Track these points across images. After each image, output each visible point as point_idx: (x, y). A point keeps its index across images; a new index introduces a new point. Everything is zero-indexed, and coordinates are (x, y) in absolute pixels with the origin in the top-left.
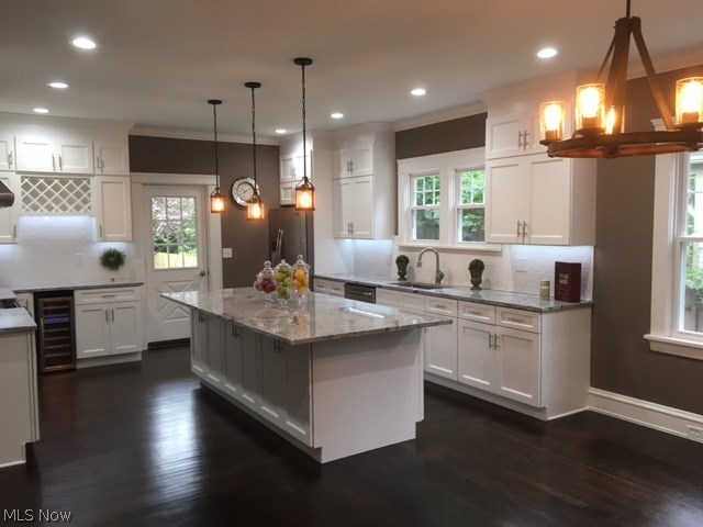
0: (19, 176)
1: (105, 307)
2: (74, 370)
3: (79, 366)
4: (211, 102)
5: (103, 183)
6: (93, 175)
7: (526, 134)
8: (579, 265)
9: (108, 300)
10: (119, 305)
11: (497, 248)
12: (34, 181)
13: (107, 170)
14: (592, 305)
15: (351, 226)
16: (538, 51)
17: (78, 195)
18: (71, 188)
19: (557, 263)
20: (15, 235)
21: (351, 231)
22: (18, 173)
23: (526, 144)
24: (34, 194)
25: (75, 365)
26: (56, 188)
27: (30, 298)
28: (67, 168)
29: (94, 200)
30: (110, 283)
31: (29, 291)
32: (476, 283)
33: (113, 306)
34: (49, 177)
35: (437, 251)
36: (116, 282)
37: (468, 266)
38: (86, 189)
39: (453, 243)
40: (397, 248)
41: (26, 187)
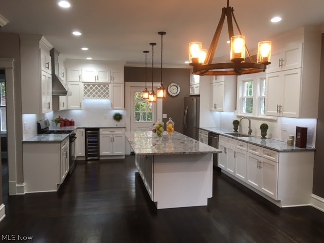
0: (83, 84)
1: (111, 136)
2: (98, 160)
3: (101, 158)
4: (144, 52)
5: (113, 86)
6: (110, 83)
7: (282, 60)
8: (307, 128)
9: (112, 133)
10: (116, 135)
11: (275, 118)
12: (89, 85)
13: (115, 81)
14: (314, 150)
15: (215, 105)
16: (271, 19)
17: (105, 91)
18: (102, 88)
19: (297, 127)
20: (81, 106)
21: (215, 108)
22: (83, 82)
23: (282, 65)
24: (89, 91)
25: (99, 158)
26: (97, 88)
27: (83, 130)
28: (101, 80)
29: (110, 93)
30: (116, 126)
31: (83, 128)
32: (264, 136)
33: (114, 136)
34: (94, 84)
35: (249, 119)
36: (118, 126)
37: (260, 126)
38: (107, 88)
39: (258, 115)
40: (236, 117)
41: (86, 88)
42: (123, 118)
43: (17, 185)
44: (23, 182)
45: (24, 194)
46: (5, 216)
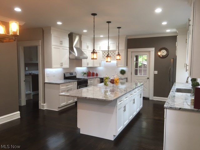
0: (102, 52)
12: (105, 52)
20: (100, 65)
24: (105, 56)
27: (99, 79)
28: (111, 49)
42: (126, 72)
43: (42, 104)
44: (45, 103)
45: (44, 109)
46: (20, 117)
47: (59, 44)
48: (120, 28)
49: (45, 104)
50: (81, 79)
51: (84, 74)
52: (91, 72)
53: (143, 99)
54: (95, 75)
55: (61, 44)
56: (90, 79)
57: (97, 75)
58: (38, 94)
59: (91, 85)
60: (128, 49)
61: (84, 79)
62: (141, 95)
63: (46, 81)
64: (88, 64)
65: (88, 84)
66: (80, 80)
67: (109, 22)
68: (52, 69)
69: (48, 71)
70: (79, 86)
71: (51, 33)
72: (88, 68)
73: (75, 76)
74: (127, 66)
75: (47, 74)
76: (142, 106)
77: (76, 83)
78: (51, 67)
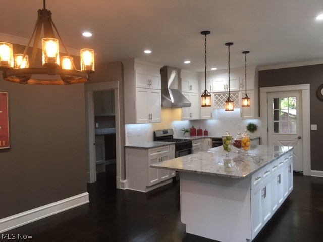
0: (214, 94)
6: (240, 91)
17: (234, 99)
20: (211, 116)
24: (219, 100)
26: (226, 97)
27: (210, 140)
29: (240, 102)
38: (237, 97)
41: (217, 98)
42: (258, 128)
43: (121, 181)
44: (125, 179)
45: (125, 189)
46: (88, 201)
47: (146, 85)
48: (248, 52)
49: (125, 181)
50: (180, 140)
51: (185, 133)
52: (197, 128)
53: (294, 175)
54: (203, 134)
55: (150, 84)
56: (196, 139)
57: (206, 133)
58: (115, 164)
59: (198, 149)
60: (261, 88)
61: (186, 140)
62: (290, 167)
63: (127, 144)
64: (191, 115)
65: (193, 148)
66: (180, 142)
67: (229, 44)
68: (135, 125)
69: (130, 127)
70: (177, 152)
71: (135, 68)
72: (192, 121)
73: (172, 136)
74: (259, 116)
75: (128, 132)
76: (292, 186)
77: (174, 146)
78: (134, 122)
